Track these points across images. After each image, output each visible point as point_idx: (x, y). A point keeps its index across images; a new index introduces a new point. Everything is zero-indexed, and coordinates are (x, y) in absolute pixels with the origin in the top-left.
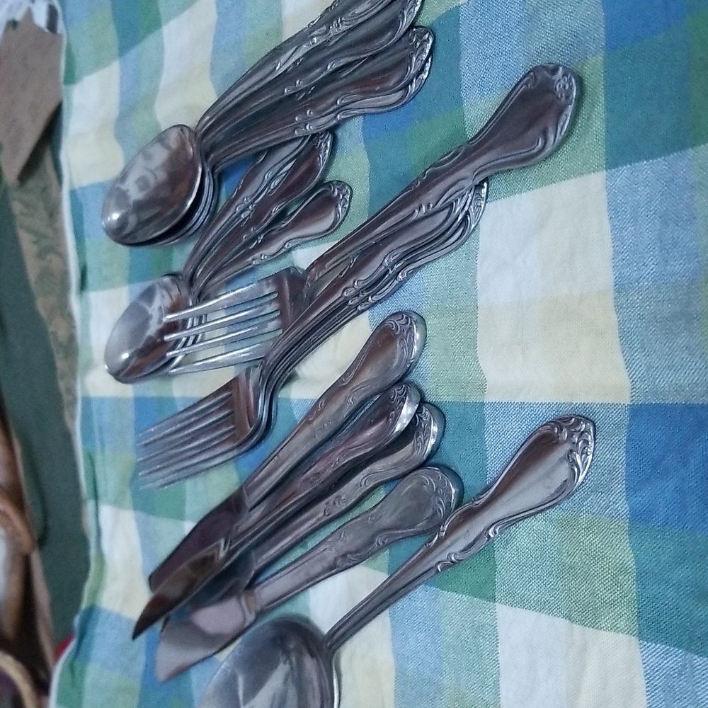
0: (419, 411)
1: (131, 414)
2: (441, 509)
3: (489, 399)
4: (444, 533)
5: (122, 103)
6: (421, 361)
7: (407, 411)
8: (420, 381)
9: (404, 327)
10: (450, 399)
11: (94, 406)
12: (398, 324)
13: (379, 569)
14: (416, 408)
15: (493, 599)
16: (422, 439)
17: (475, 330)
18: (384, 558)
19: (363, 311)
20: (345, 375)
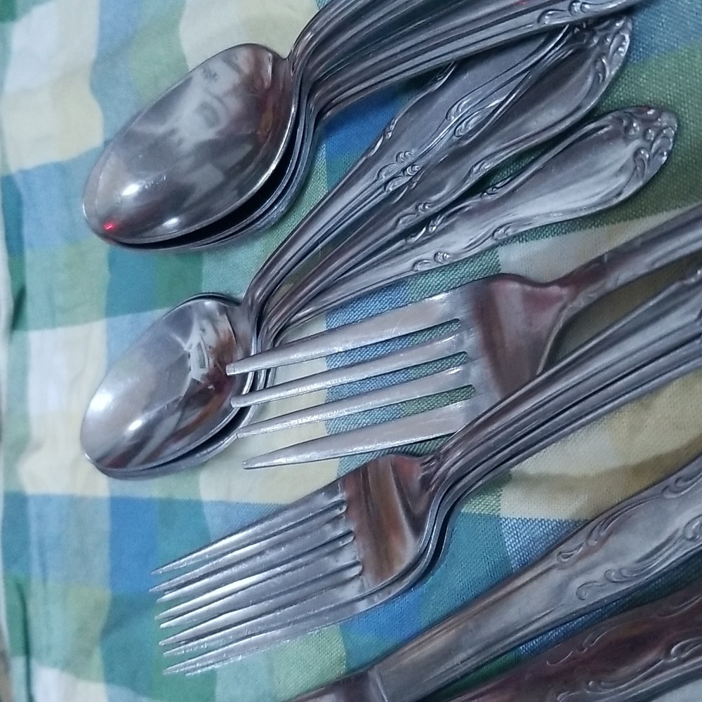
1: (104, 524)
5: (103, 38)
11: (32, 510)
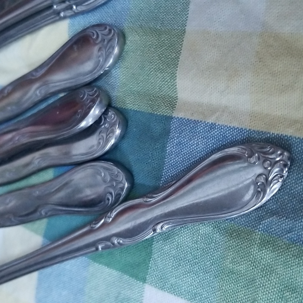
0: (105, 113)
2: (110, 198)
3: (178, 114)
4: (111, 219)
6: (113, 71)
7: (95, 112)
8: (108, 88)
9: (105, 37)
10: (135, 108)
12: (99, 34)
13: (36, 232)
14: (103, 110)
15: (144, 280)
16: (105, 137)
17: (179, 52)
18: (42, 224)
19: (65, 18)
20: (36, 70)
